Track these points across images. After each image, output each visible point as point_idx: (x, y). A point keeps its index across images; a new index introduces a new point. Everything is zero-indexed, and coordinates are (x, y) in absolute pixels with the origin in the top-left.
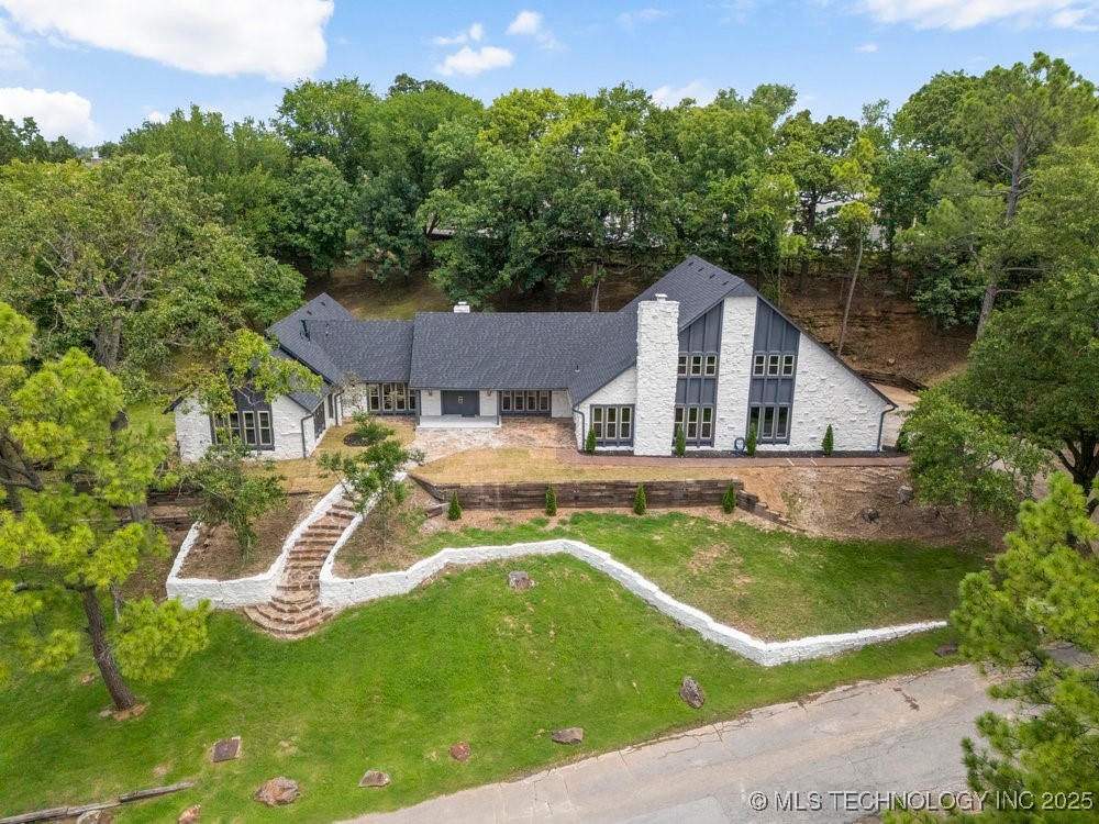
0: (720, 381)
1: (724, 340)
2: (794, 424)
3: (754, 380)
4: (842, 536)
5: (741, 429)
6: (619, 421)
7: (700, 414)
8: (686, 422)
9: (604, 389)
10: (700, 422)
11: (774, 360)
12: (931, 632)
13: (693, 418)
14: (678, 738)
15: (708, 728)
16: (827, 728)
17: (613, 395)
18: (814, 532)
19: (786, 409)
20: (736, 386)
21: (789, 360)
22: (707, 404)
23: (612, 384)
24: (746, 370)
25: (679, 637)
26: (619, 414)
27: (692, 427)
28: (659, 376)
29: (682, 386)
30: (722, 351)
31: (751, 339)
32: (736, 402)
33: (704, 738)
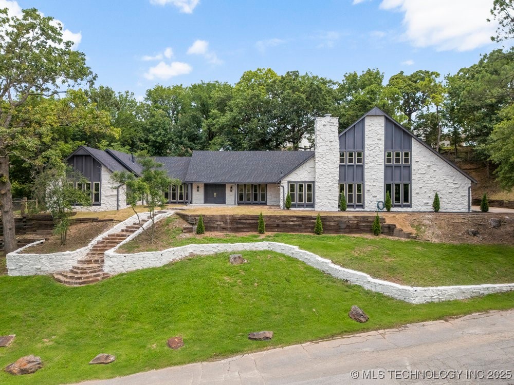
0: (366, 167)
1: (367, 142)
2: (413, 195)
3: (386, 167)
4: (455, 242)
5: (381, 197)
6: (305, 192)
7: (355, 188)
8: (346, 192)
9: (295, 172)
10: (355, 193)
11: (398, 155)
13: (350, 190)
14: (348, 338)
15: (373, 333)
16: (471, 331)
17: (301, 175)
18: (436, 241)
19: (408, 185)
20: (376, 170)
21: (406, 155)
22: (359, 182)
23: (301, 168)
24: (381, 159)
25: (347, 289)
26: (305, 188)
27: (350, 197)
28: (328, 161)
29: (343, 170)
30: (366, 149)
31: (383, 142)
32: (377, 180)
33: (370, 337)
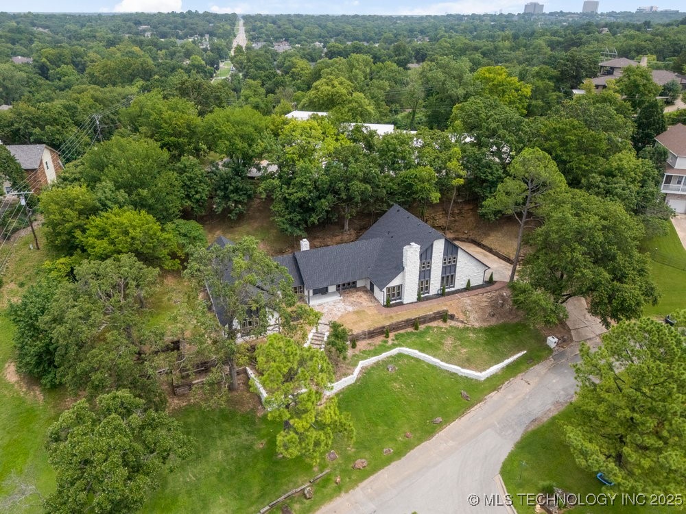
0: (432, 270)
1: (433, 255)
2: (456, 280)
3: (443, 267)
4: (486, 325)
5: (439, 286)
6: (396, 292)
10: (425, 286)
11: (450, 259)
12: (523, 355)
15: (476, 407)
16: (509, 397)
17: (394, 283)
18: (477, 325)
19: (454, 275)
20: (437, 271)
21: (455, 258)
22: (427, 279)
23: (396, 278)
25: (451, 377)
26: (397, 289)
27: (422, 288)
28: (413, 273)
30: (433, 260)
31: (442, 253)
32: (437, 277)
